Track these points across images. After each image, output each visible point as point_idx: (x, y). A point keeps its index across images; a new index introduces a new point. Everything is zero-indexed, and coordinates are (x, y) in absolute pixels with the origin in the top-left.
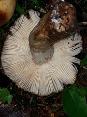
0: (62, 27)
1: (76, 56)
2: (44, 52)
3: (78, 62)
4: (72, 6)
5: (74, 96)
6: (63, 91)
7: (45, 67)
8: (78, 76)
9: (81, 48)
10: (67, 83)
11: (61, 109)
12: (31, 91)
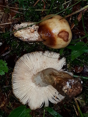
0: (66, 90)
1: (49, 102)
2: (43, 82)
3: (47, 105)
4: (81, 90)
5: (23, 114)
6: (23, 105)
7: (33, 85)
8: (37, 109)
9: (56, 103)
10: (29, 105)
11: (10, 109)
12: (14, 85)
